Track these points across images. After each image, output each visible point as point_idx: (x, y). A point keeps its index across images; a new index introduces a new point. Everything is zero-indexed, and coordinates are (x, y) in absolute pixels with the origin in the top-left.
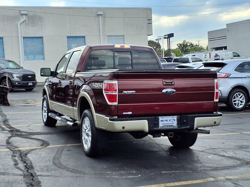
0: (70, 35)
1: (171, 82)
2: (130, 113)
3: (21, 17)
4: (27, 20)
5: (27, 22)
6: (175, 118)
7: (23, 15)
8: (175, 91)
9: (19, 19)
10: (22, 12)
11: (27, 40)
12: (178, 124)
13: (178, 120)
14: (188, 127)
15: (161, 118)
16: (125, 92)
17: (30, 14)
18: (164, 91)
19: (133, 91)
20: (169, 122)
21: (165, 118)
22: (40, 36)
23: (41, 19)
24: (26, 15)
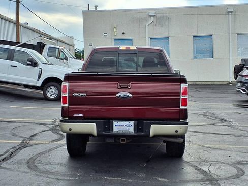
0: (196, 34)
1: (128, 86)
2: (81, 115)
3: (150, 19)
4: (155, 21)
5: (155, 23)
6: (132, 123)
7: (151, 16)
8: (130, 95)
9: (147, 21)
10: (150, 14)
11: (154, 40)
12: (135, 130)
13: (135, 125)
14: (143, 134)
15: (115, 123)
16: (76, 94)
17: (158, 15)
18: (118, 95)
19: (84, 94)
20: (124, 127)
21: (120, 123)
22: (167, 36)
23: (168, 19)
24: (154, 16)
